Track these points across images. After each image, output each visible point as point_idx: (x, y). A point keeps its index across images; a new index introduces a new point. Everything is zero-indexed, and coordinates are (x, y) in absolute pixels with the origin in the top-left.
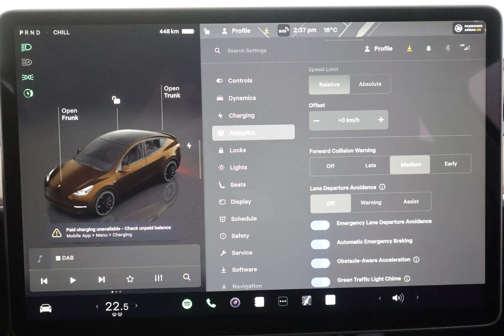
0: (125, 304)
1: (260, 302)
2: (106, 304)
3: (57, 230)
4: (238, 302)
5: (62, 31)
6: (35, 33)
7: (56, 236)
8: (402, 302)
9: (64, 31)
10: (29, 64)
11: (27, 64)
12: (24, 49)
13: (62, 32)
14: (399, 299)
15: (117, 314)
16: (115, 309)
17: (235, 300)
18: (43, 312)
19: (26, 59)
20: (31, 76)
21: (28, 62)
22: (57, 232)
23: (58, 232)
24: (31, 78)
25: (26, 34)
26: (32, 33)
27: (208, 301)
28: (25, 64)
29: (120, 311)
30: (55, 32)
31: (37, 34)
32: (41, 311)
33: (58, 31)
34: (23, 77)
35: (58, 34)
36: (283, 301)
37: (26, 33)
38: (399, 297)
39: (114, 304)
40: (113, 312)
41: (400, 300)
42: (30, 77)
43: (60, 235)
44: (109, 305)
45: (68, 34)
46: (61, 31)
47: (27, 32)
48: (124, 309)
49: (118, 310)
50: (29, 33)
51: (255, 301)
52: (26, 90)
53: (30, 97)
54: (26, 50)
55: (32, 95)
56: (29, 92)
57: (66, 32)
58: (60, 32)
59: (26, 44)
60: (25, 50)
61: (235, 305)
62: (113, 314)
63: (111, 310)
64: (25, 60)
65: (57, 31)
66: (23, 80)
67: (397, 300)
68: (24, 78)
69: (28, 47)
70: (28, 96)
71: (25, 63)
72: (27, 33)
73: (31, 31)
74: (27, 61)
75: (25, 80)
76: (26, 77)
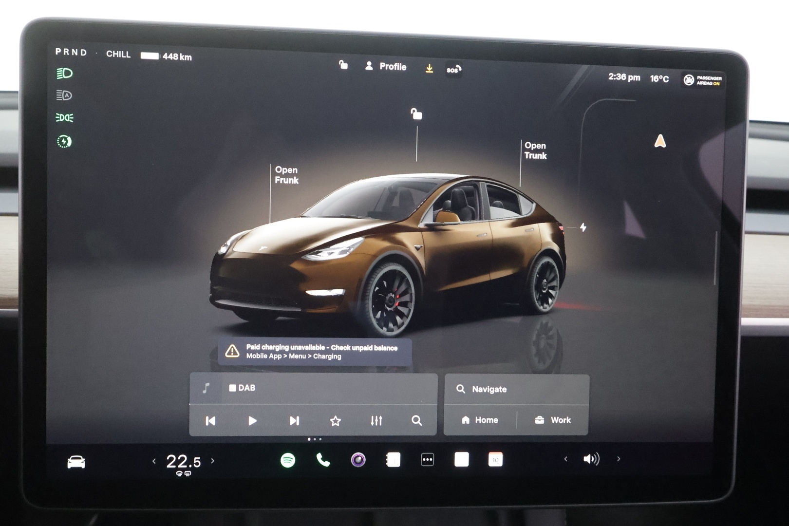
0: (195, 458)
1: (394, 460)
2: (168, 458)
3: (232, 347)
4: (362, 459)
5: (120, 52)
6: (79, 52)
7: (231, 355)
8: (597, 465)
9: (123, 52)
10: (67, 98)
11: (65, 98)
12: (61, 75)
13: (119, 54)
14: (592, 460)
15: (183, 473)
16: (180, 466)
17: (358, 456)
18: (71, 468)
19: (64, 91)
20: (70, 116)
21: (67, 95)
22: (232, 349)
23: (234, 350)
24: (70, 119)
25: (65, 54)
26: (75, 52)
27: (319, 456)
28: (62, 98)
29: (188, 469)
30: (110, 54)
31: (82, 55)
32: (69, 466)
33: (114, 51)
34: (58, 117)
35: (114, 56)
36: (428, 459)
37: (65, 52)
38: (592, 457)
39: (179, 458)
40: (177, 469)
41: (594, 463)
42: (68, 118)
43: (237, 355)
44: (172, 459)
45: (128, 57)
46: (118, 52)
47: (66, 50)
48: (195, 465)
49: (186, 466)
50: (70, 52)
51: (387, 458)
52: (60, 137)
53: (67, 147)
54: (65, 77)
55: (69, 144)
56: (66, 139)
57: (125, 54)
58: (116, 54)
59: (65, 69)
60: (62, 78)
61: (359, 463)
62: (177, 473)
63: (174, 467)
64: (62, 92)
65: (111, 52)
66: (57, 121)
67: (589, 462)
68: (59, 119)
69: (67, 73)
70: (64, 146)
71: (62, 96)
72: (67, 52)
73: (73, 50)
74: (65, 93)
75: (60, 121)
76: (61, 118)
